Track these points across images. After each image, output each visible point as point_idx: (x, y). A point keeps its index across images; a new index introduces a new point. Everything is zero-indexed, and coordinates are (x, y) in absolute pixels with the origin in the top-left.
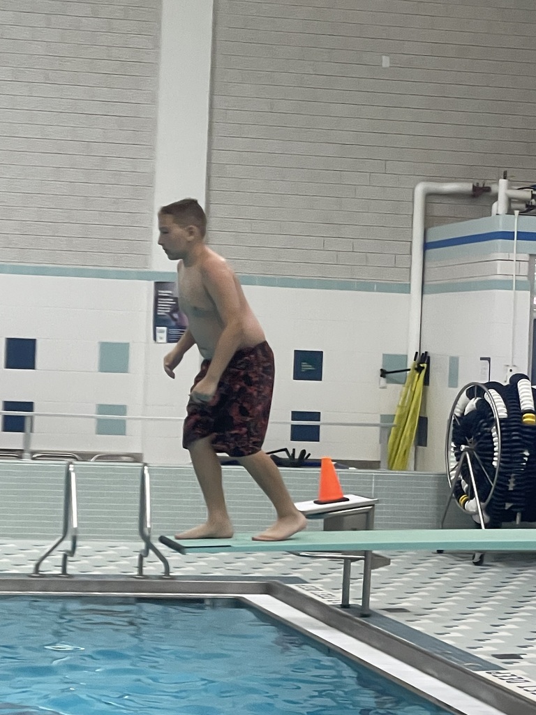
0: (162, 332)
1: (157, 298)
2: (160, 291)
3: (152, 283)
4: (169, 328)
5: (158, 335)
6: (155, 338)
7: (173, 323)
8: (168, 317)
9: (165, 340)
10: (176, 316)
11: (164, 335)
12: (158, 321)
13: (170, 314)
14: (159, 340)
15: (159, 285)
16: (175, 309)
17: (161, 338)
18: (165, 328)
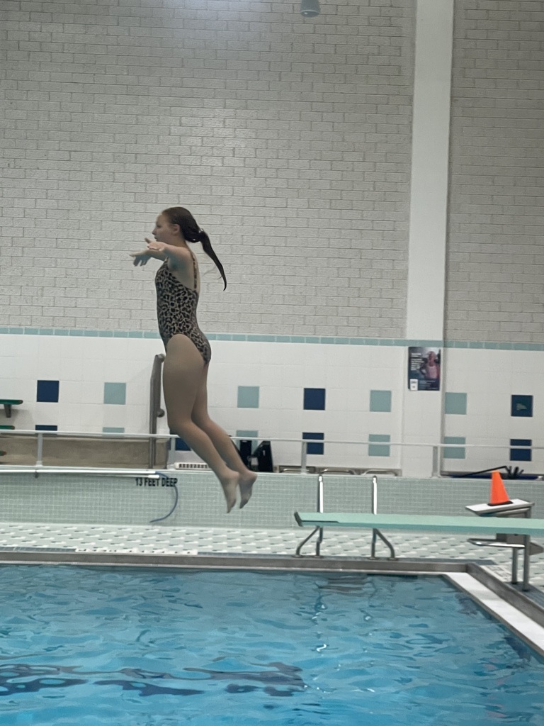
0: (414, 382)
1: (410, 359)
2: (413, 354)
3: (407, 348)
4: (419, 379)
5: (412, 385)
6: (409, 387)
7: (423, 377)
8: (418, 372)
9: (416, 388)
10: (424, 371)
11: (416, 385)
12: (411, 375)
13: (420, 369)
14: (412, 389)
15: (412, 350)
16: (423, 367)
17: (414, 387)
18: (416, 380)
